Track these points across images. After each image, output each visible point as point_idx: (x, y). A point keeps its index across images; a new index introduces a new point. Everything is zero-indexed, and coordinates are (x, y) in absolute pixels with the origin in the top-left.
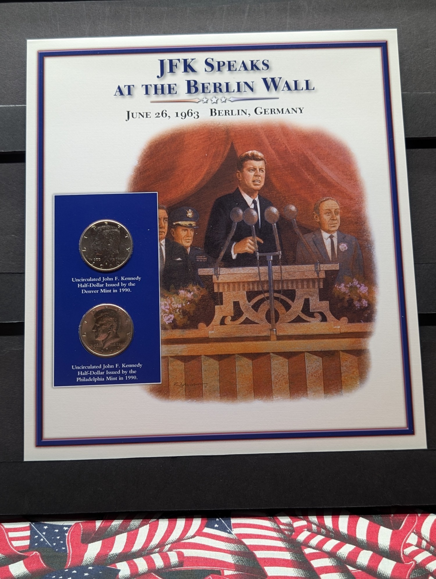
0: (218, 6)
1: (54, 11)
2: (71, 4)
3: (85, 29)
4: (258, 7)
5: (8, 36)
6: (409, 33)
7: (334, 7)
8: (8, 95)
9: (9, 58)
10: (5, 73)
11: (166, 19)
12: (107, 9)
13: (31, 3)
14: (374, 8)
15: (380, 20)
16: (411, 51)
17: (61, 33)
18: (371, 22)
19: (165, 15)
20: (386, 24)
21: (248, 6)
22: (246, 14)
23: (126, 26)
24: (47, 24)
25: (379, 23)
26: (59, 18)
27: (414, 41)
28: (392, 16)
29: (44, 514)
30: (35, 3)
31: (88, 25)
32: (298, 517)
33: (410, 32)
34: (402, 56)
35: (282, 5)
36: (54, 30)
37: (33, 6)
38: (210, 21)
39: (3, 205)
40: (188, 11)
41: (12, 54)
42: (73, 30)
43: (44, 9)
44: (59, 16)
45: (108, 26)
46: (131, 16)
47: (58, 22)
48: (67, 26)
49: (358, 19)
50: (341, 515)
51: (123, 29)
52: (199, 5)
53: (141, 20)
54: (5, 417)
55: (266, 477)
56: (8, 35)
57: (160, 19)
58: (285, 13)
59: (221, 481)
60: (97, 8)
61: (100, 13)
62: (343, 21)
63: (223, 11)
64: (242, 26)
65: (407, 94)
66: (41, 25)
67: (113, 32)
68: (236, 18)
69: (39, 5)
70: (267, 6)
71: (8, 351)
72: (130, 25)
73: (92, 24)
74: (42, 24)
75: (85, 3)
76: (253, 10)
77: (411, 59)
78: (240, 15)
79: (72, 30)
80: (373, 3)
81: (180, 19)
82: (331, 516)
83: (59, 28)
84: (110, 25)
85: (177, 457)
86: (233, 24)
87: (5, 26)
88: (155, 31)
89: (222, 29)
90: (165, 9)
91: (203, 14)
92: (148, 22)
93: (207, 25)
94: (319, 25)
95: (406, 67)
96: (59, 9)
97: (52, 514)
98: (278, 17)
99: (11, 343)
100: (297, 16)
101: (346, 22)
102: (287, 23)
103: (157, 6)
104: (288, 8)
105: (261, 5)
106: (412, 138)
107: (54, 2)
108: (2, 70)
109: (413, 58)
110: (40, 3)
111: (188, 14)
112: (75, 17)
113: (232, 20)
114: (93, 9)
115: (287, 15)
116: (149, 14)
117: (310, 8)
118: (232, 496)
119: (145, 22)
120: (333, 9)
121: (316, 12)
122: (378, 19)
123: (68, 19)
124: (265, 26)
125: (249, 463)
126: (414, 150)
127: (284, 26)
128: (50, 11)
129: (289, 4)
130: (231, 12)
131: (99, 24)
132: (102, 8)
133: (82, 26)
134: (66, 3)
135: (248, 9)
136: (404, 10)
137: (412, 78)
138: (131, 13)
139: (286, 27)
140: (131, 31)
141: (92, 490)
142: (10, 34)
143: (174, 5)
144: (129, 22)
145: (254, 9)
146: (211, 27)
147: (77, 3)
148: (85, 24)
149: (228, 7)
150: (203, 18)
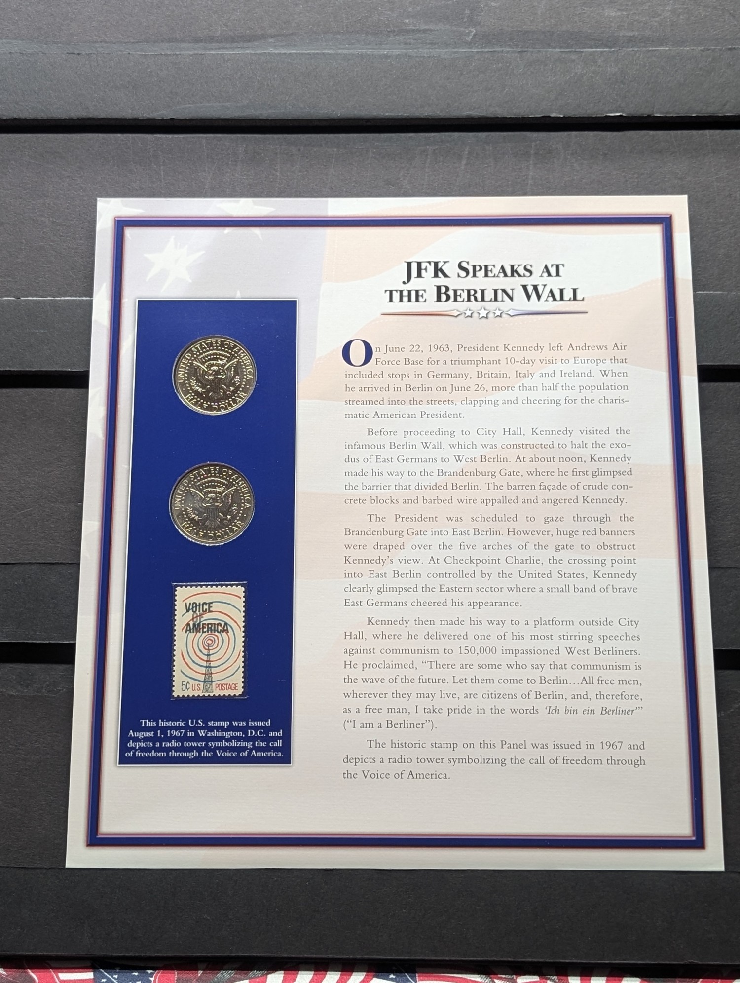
0: (420, 148)
1: (156, 149)
2: (183, 138)
3: (204, 178)
4: (483, 150)
5: (82, 187)
6: (728, 196)
7: (606, 152)
8: (77, 281)
9: (81, 222)
10: (75, 246)
11: (334, 166)
12: (241, 149)
13: (119, 135)
14: (671, 154)
15: (680, 173)
16: (731, 225)
17: (167, 185)
18: (666, 178)
19: (334, 160)
20: (690, 181)
21: (467, 149)
22: (464, 162)
23: (271, 177)
24: (144, 170)
25: (679, 179)
26: (164, 160)
27: (736, 210)
28: (701, 168)
29: (115, 955)
30: (125, 135)
31: (209, 173)
32: (546, 976)
33: (731, 195)
34: (716, 233)
35: (523, 148)
36: (155, 180)
37: (123, 141)
38: (406, 172)
39: (65, 455)
40: (371, 155)
41: (87, 215)
42: (186, 180)
43: (140, 145)
44: (164, 157)
45: (242, 175)
46: (279, 160)
47: (162, 168)
48: (177, 174)
49: (645, 172)
50: (594, 976)
51: (265, 180)
52: (387, 146)
53: (294, 168)
54: (56, 796)
55: (478, 908)
56: (81, 185)
57: (325, 166)
58: (527, 161)
59: (404, 911)
60: (224, 147)
61: (229, 154)
62: (620, 174)
63: (427, 155)
64: (456, 180)
65: (722, 294)
66: (134, 171)
67: (250, 185)
68: (448, 167)
69: (133, 138)
70: (498, 148)
71: (64, 690)
72: (277, 175)
73: (217, 171)
74: (136, 169)
75: (206, 137)
76: (474, 156)
77: (731, 237)
78: (454, 163)
79: (184, 180)
80: (671, 147)
81: (357, 167)
82: (579, 978)
83: (163, 177)
84: (245, 174)
85: (333, 869)
86: (442, 177)
87: (77, 171)
88: (316, 185)
89: (423, 184)
90: (334, 151)
91: (395, 160)
92: (307, 171)
93: (399, 178)
94: (581, 181)
95: (722, 250)
96: (164, 146)
97: (127, 956)
98: (515, 167)
99: (69, 676)
100: (545, 165)
101: (625, 177)
102: (530, 177)
103: (321, 145)
104: (532, 152)
105: (487, 147)
106: (728, 365)
107: (156, 135)
108: (70, 240)
109: (735, 235)
110: (134, 135)
111: (370, 159)
112: (189, 160)
113: (440, 170)
114: (218, 148)
115: (530, 164)
116: (307, 158)
117: (568, 154)
118: (422, 937)
119: (300, 171)
120: (605, 155)
121: (576, 161)
122: (678, 173)
123: (177, 162)
124: (493, 181)
125: (451, 884)
126: (731, 384)
127: (524, 181)
128: (150, 148)
129: (533, 146)
130: (439, 158)
131: (227, 172)
132: (233, 146)
133: (200, 174)
134: (176, 136)
135: (467, 153)
136: (720, 158)
137: (732, 268)
138: (278, 156)
139: (527, 184)
140: (277, 185)
141: (194, 918)
142: (84, 184)
143: (349, 144)
144: (275, 170)
145: (477, 153)
146: (406, 181)
147: (193, 137)
148: (205, 171)
149: (434, 150)
150: (394, 166)
